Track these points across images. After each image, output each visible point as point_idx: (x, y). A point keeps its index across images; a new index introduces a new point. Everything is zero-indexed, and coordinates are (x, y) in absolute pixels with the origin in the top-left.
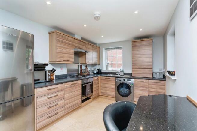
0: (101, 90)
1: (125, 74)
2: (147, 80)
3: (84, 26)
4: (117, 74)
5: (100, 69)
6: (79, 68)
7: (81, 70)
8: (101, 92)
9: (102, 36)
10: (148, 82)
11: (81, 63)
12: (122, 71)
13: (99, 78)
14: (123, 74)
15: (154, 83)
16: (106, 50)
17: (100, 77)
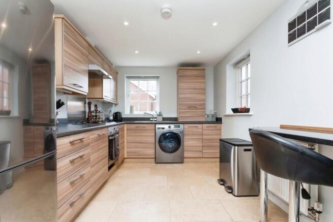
0: (127, 148)
1: (164, 119)
2: (201, 125)
3: (123, 23)
4: (151, 119)
5: (119, 113)
6: (85, 107)
7: (90, 112)
8: (127, 152)
9: (136, 52)
10: (201, 127)
11: (88, 98)
12: (160, 115)
13: (124, 127)
14: (161, 120)
15: (211, 128)
16: (128, 79)
17: (126, 125)
